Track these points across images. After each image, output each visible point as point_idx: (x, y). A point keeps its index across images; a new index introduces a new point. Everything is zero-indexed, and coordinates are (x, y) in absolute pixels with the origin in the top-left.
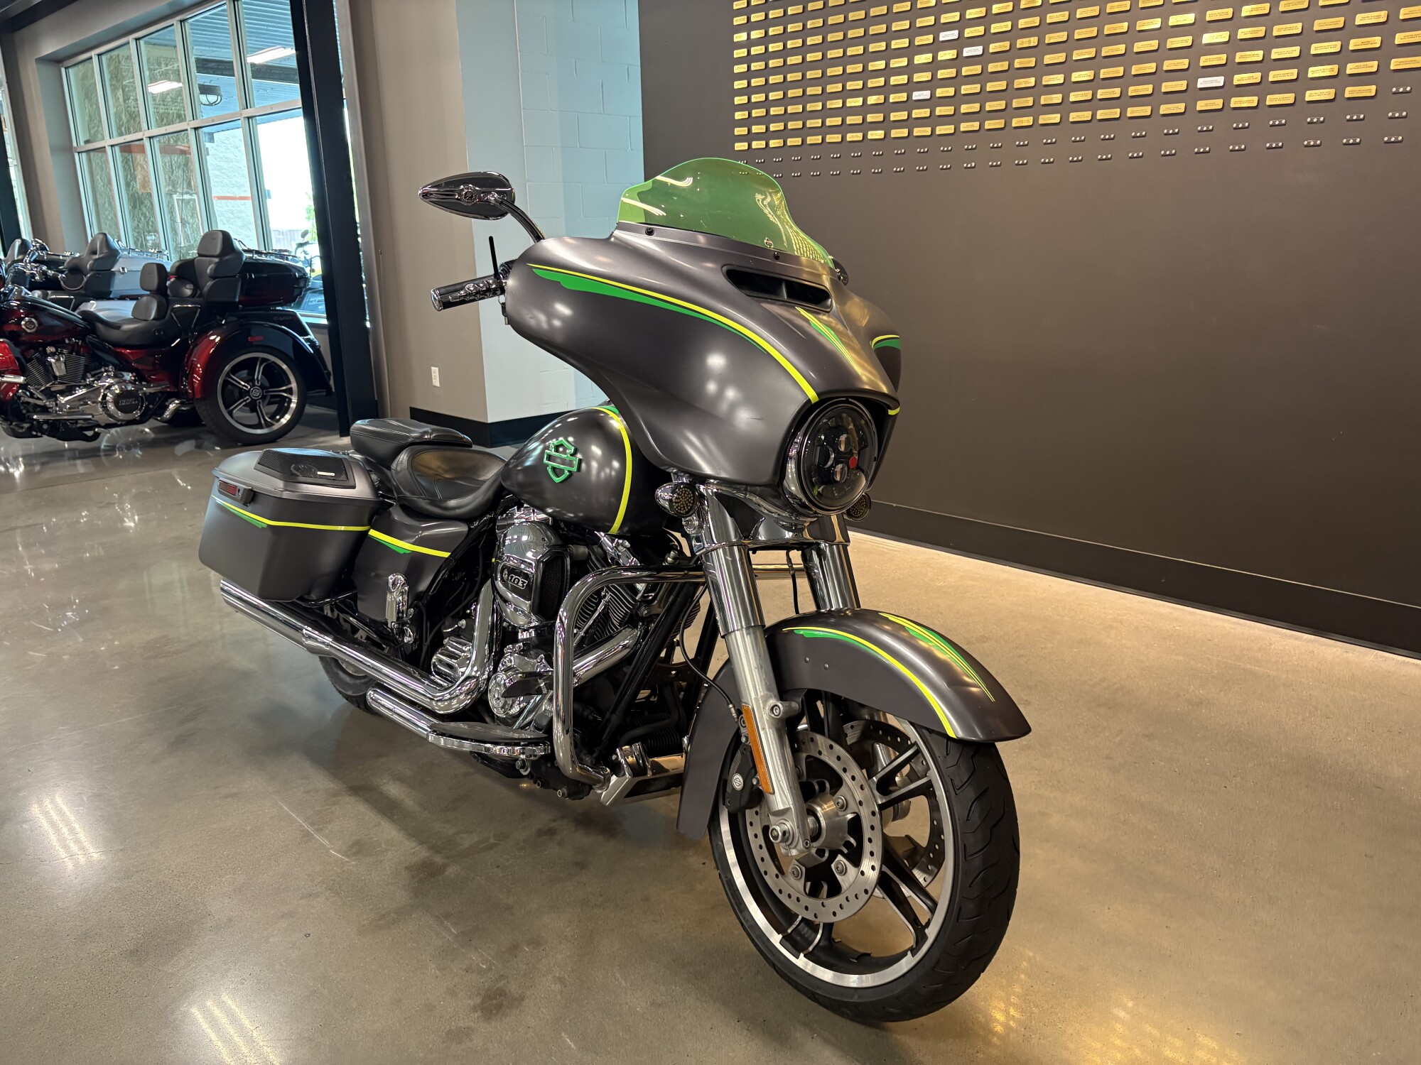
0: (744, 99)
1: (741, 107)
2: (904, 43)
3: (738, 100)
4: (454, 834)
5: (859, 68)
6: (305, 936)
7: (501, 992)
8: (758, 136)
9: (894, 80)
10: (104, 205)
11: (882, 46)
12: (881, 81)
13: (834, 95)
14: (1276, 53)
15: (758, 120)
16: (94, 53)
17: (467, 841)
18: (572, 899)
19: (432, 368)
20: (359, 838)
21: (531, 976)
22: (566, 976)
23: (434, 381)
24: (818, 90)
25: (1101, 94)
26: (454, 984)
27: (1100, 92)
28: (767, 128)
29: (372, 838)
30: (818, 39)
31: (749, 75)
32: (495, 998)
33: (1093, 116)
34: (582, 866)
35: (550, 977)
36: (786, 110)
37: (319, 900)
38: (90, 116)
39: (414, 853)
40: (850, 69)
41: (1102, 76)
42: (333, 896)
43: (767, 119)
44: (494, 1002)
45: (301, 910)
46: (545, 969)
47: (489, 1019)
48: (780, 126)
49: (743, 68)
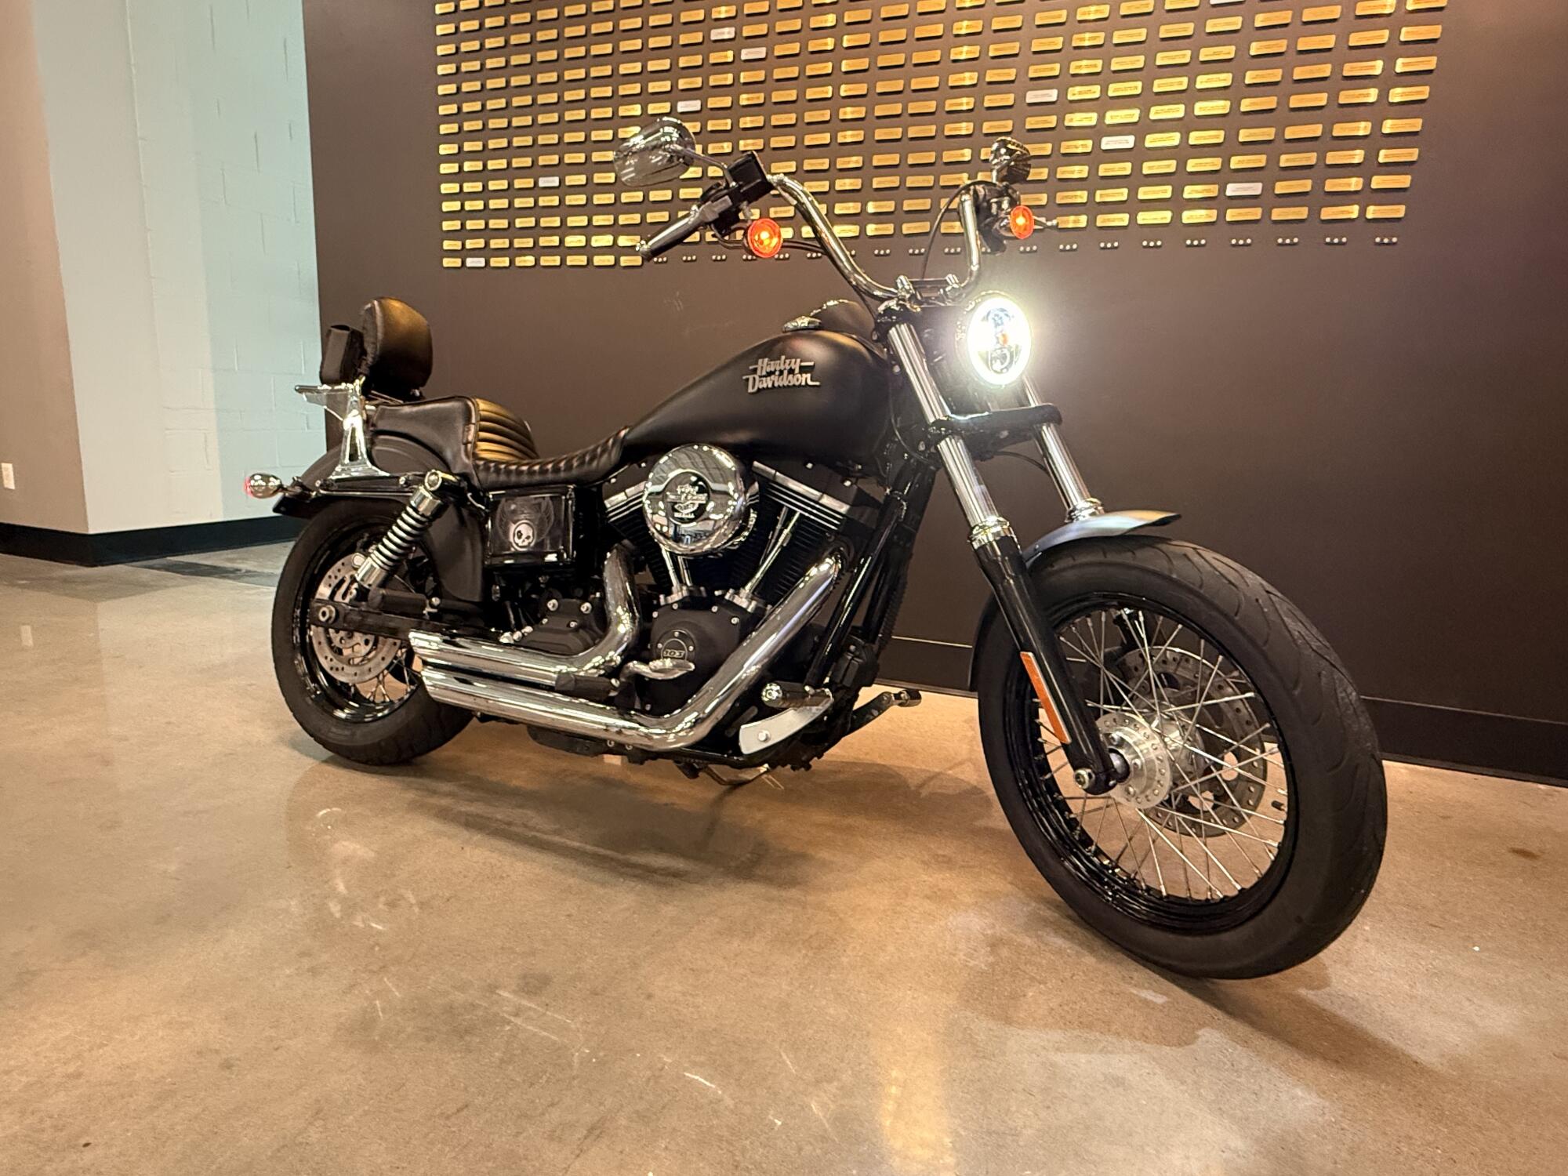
0: (452, 109)
1: (448, 119)
2: (666, 41)
3: (443, 110)
5: (607, 71)
8: (473, 155)
9: (654, 87)
11: (637, 44)
12: (636, 88)
13: (575, 104)
14: (1116, 64)
15: (473, 135)
19: (4, 465)
23: (5, 482)
24: (553, 98)
25: (913, 108)
27: (911, 105)
28: (485, 146)
30: (552, 34)
31: (457, 76)
33: (905, 133)
36: (510, 123)
40: (595, 72)
41: (913, 87)
43: (483, 133)
48: (503, 143)
49: (450, 68)
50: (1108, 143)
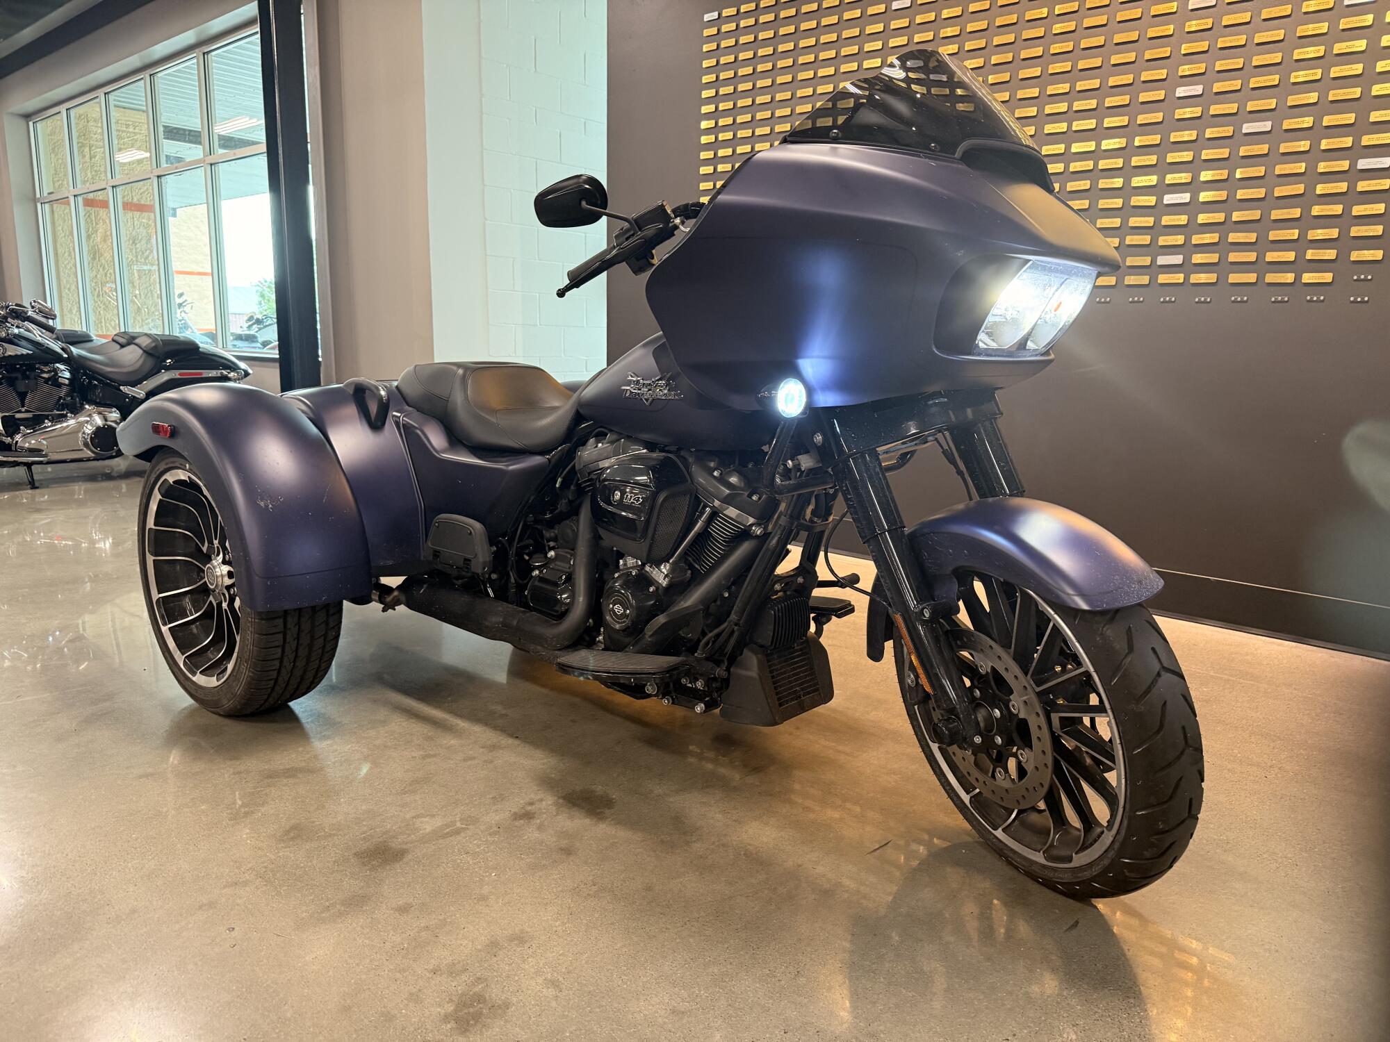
0: (711, 124)
1: (708, 131)
3: (704, 124)
4: (413, 818)
6: (229, 929)
7: (480, 998)
10: (63, 255)
14: (1257, 61)
15: (726, 143)
16: (63, 108)
17: (428, 825)
18: (560, 889)
20: (298, 821)
21: (517, 978)
22: (561, 979)
25: (1077, 106)
26: (418, 987)
27: (1076, 104)
29: (313, 822)
30: (789, 62)
31: (716, 99)
32: (472, 1005)
33: (1070, 127)
34: (568, 852)
35: (540, 980)
36: (753, 133)
37: (247, 889)
38: (55, 170)
39: (364, 838)
41: (1078, 89)
42: (265, 885)
43: (733, 142)
44: (471, 1010)
45: (224, 900)
46: (532, 970)
47: (466, 1030)
49: (712, 93)
50: (1247, 128)
